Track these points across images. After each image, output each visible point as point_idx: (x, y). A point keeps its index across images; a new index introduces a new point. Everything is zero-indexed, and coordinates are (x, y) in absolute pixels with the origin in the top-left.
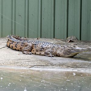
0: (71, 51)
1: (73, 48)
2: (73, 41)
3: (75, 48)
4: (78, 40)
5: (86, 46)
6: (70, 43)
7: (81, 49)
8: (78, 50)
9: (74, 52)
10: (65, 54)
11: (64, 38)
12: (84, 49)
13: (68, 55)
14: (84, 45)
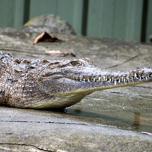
0: (61, 81)
1: (70, 67)
2: (55, 40)
3: (75, 69)
4: (73, 33)
5: (115, 62)
6: (41, 48)
7: (104, 73)
8: (90, 78)
9: (71, 86)
10: (33, 91)
11: (13, 21)
12: (116, 74)
13: (47, 96)
14: (104, 56)
